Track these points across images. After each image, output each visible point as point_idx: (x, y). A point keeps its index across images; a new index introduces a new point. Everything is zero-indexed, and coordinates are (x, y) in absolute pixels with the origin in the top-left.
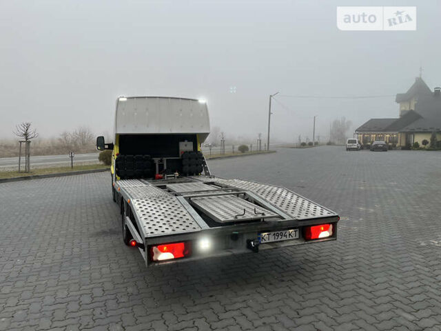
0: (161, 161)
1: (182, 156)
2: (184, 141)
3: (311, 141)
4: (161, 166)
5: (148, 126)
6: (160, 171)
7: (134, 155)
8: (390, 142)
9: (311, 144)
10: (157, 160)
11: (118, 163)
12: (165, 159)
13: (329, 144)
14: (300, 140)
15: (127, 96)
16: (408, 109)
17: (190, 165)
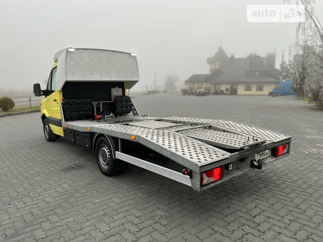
0: (99, 104)
1: (115, 100)
2: (115, 87)
3: (154, 89)
4: (98, 108)
5: (92, 75)
6: (97, 113)
7: (78, 99)
8: (206, 90)
9: (154, 92)
10: (95, 104)
11: (65, 106)
12: (101, 103)
13: (165, 92)
14: (147, 89)
15: (75, 48)
16: (214, 68)
17: (122, 107)
